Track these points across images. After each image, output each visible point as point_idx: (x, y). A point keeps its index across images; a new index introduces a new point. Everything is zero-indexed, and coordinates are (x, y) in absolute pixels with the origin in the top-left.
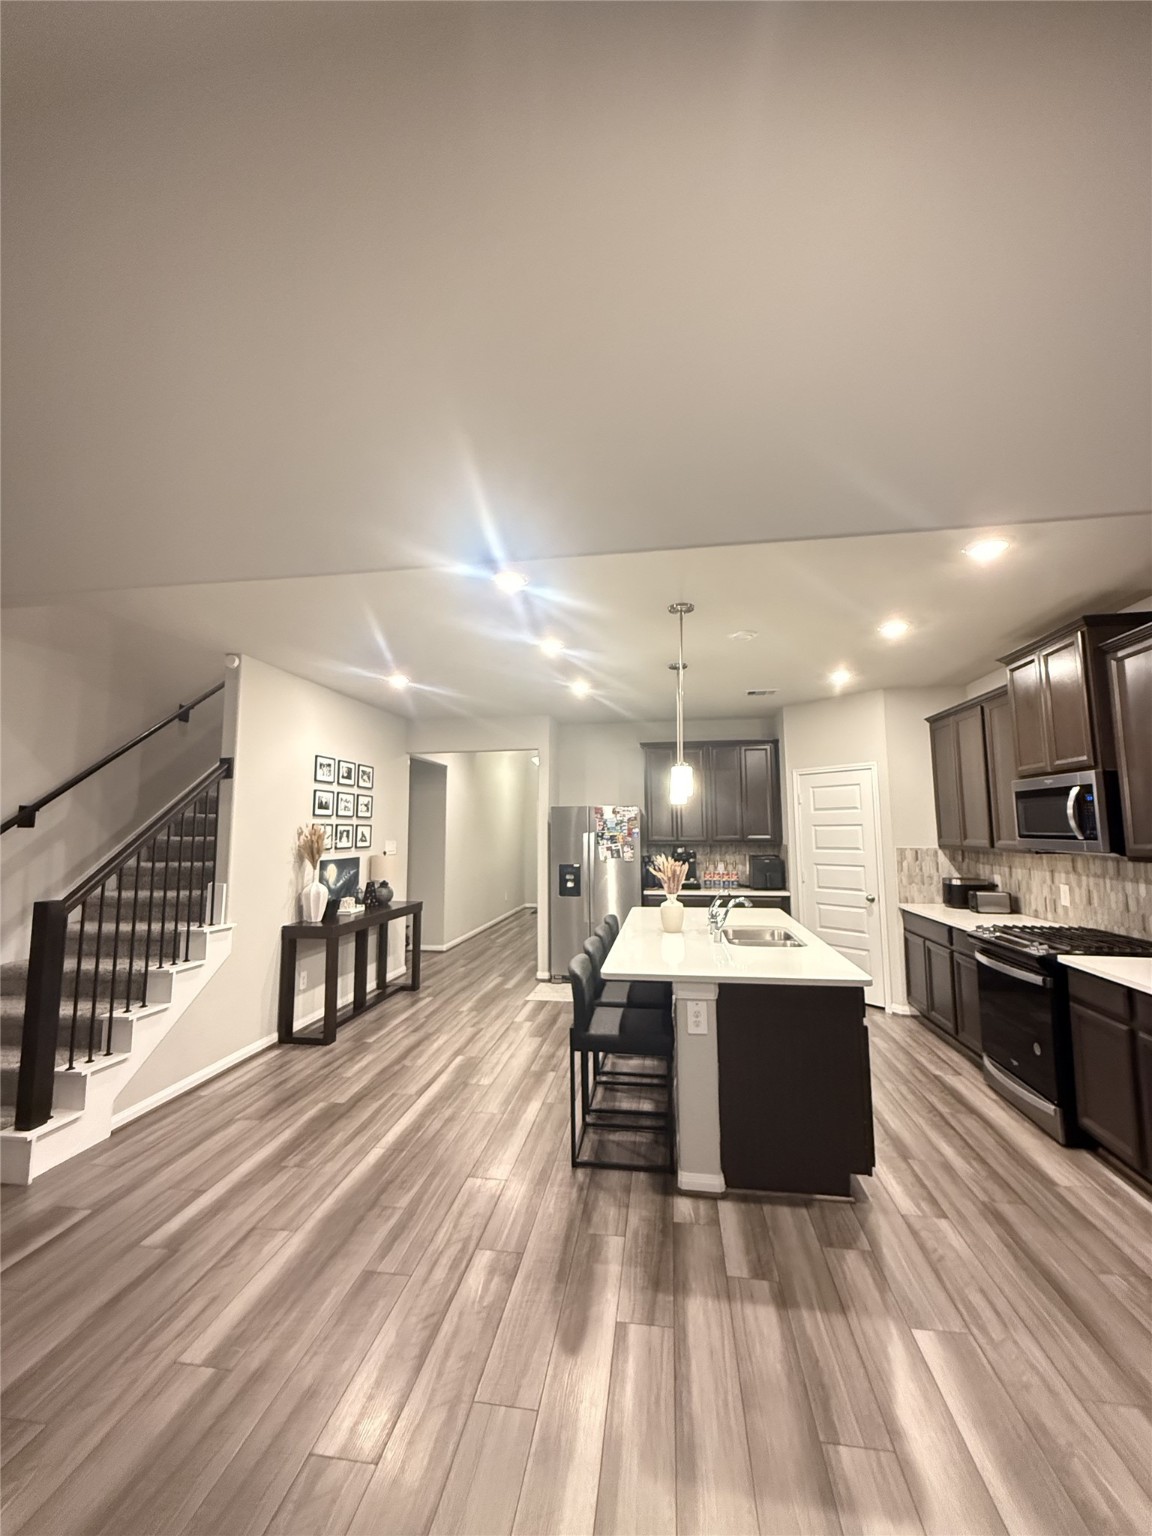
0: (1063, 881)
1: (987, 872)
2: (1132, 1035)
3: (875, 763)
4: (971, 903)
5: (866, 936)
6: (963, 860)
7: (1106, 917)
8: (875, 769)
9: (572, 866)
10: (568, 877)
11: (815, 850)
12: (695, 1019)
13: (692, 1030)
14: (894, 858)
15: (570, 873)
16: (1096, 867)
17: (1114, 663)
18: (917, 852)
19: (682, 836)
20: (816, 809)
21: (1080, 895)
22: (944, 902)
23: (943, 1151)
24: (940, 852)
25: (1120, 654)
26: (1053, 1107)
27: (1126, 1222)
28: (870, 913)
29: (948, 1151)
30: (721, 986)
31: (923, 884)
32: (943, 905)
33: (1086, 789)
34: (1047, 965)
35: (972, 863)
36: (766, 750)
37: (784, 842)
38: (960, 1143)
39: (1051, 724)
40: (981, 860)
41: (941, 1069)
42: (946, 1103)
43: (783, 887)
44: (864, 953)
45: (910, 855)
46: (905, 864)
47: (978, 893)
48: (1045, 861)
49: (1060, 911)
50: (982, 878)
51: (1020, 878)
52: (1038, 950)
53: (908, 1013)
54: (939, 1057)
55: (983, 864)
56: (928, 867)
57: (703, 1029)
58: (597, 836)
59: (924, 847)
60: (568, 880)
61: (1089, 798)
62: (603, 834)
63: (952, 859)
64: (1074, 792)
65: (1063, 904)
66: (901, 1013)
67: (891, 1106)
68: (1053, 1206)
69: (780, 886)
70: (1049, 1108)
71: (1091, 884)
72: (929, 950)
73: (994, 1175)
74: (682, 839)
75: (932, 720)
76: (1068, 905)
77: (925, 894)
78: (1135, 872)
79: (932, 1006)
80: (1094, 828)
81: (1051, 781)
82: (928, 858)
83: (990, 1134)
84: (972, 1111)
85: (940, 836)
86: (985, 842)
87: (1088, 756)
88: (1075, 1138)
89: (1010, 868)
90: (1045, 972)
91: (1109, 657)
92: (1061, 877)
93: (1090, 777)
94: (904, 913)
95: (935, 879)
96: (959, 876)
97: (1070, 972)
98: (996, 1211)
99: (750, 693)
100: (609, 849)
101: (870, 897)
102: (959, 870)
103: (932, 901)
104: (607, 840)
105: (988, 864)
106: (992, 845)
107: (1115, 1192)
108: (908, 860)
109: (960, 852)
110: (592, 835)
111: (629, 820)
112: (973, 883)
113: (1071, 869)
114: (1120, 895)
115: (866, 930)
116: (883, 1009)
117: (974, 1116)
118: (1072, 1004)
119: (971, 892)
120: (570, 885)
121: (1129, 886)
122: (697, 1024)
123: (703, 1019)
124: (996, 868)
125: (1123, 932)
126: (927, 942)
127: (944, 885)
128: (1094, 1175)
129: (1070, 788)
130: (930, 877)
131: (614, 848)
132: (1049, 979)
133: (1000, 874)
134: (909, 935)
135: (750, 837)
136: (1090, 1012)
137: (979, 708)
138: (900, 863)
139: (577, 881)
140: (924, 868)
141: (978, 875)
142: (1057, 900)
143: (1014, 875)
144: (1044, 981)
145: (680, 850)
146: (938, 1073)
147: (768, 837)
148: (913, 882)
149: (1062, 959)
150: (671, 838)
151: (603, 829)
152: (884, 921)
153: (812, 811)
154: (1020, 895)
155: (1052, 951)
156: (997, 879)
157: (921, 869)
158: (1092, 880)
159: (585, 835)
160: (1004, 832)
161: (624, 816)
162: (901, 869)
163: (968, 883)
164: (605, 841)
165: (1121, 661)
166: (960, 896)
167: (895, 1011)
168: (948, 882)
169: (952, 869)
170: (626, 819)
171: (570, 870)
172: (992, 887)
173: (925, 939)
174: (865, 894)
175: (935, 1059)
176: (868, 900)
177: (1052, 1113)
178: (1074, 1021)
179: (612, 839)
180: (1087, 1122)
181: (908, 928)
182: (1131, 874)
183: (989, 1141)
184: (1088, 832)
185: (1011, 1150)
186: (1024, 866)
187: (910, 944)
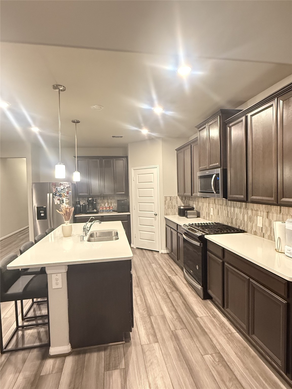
0: (212, 206)
1: (192, 204)
2: (223, 263)
3: (158, 165)
4: (186, 215)
5: (154, 227)
6: (185, 200)
7: (222, 219)
8: (158, 167)
9: (43, 207)
10: (41, 212)
11: (138, 198)
12: (56, 282)
13: (54, 286)
14: (163, 200)
15: (42, 210)
16: (221, 202)
17: (228, 128)
18: (171, 197)
19: (91, 193)
20: (139, 183)
21: (216, 211)
22: (178, 214)
23: (164, 310)
24: (178, 197)
25: (231, 125)
26: (201, 287)
27: (216, 329)
28: (155, 220)
29: (165, 309)
30: (68, 266)
31: (172, 208)
32: (178, 215)
33: (217, 175)
34: (202, 239)
35: (188, 201)
36: (123, 160)
37: (129, 195)
38: (170, 305)
39: (209, 152)
40: (190, 200)
41: (171, 273)
42: (170, 288)
43: (129, 211)
44: (154, 233)
45: (168, 198)
46: (167, 201)
47: (188, 211)
48: (207, 200)
49: (210, 216)
50: (191, 206)
51: (200, 206)
52: (199, 234)
53: (166, 253)
54: (172, 269)
55: (191, 201)
56: (174, 202)
57: (60, 286)
58: (53, 194)
59: (173, 196)
60: (41, 213)
61: (218, 179)
62: (56, 194)
63: (182, 199)
64: (214, 176)
65: (211, 214)
66: (164, 253)
67: (151, 293)
68: (195, 327)
69: (127, 211)
70: (200, 287)
71: (219, 208)
72: (172, 232)
73: (179, 317)
74: (91, 194)
75: (177, 150)
76: (213, 215)
77: (173, 212)
78: (231, 203)
79: (172, 250)
80: (219, 190)
81: (208, 172)
82: (174, 200)
83: (181, 299)
84: (177, 290)
85: (178, 192)
86: (190, 194)
87: (219, 164)
88: (206, 296)
89: (198, 202)
90: (201, 242)
91: (227, 126)
92: (211, 205)
93: (219, 171)
94: (166, 219)
95: (176, 206)
96: (183, 205)
97: (208, 241)
98: (176, 334)
99: (113, 137)
100: (58, 200)
101: (155, 214)
102: (184, 203)
103: (175, 214)
104: (58, 196)
105: (192, 201)
106: (192, 195)
107: (215, 316)
108: (168, 200)
109: (184, 197)
110: (51, 194)
111: (67, 188)
112: (187, 208)
113: (214, 203)
114: (226, 212)
115: (154, 226)
116: (159, 252)
117: (178, 292)
118: (208, 252)
119: (186, 211)
120: (42, 215)
121: (229, 208)
122: (57, 284)
123: (60, 282)
124: (194, 202)
125: (226, 224)
126: (171, 229)
127: (178, 208)
128: (210, 310)
129: (213, 174)
130: (175, 206)
131: (61, 199)
132: (202, 244)
133: (195, 204)
134: (167, 227)
135: (117, 193)
136: (213, 255)
137: (190, 145)
138: (165, 201)
139: (45, 213)
140: (173, 203)
141: (189, 205)
142: (210, 213)
143: (199, 204)
144: (200, 244)
145: (90, 199)
146: (170, 275)
147: (124, 193)
148: (169, 208)
149: (207, 237)
150: (87, 194)
151: (56, 192)
152: (160, 222)
153: (138, 183)
154: (200, 211)
155: (203, 234)
156: (194, 206)
157: (172, 203)
158: (219, 206)
159: (48, 195)
160: (195, 191)
161: (65, 186)
162: (165, 204)
163: (186, 208)
164: (57, 197)
165: (230, 127)
166: (183, 213)
167: (162, 252)
168: (179, 208)
169: (182, 203)
170: (66, 187)
171: (42, 209)
172: (192, 209)
173: (171, 228)
174: (154, 213)
175: (170, 270)
176: (155, 215)
177: (200, 289)
178: (208, 257)
179: (60, 195)
180: (210, 291)
181: (167, 224)
182: (230, 204)
183: (180, 302)
184: (217, 191)
185: (187, 305)
186: (202, 202)
187: (167, 229)
